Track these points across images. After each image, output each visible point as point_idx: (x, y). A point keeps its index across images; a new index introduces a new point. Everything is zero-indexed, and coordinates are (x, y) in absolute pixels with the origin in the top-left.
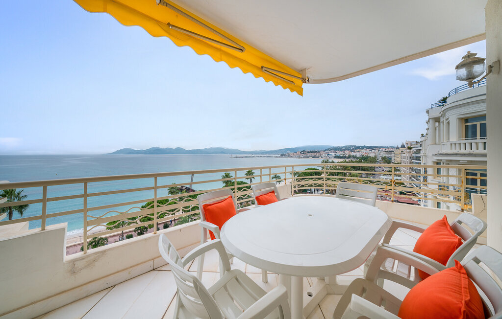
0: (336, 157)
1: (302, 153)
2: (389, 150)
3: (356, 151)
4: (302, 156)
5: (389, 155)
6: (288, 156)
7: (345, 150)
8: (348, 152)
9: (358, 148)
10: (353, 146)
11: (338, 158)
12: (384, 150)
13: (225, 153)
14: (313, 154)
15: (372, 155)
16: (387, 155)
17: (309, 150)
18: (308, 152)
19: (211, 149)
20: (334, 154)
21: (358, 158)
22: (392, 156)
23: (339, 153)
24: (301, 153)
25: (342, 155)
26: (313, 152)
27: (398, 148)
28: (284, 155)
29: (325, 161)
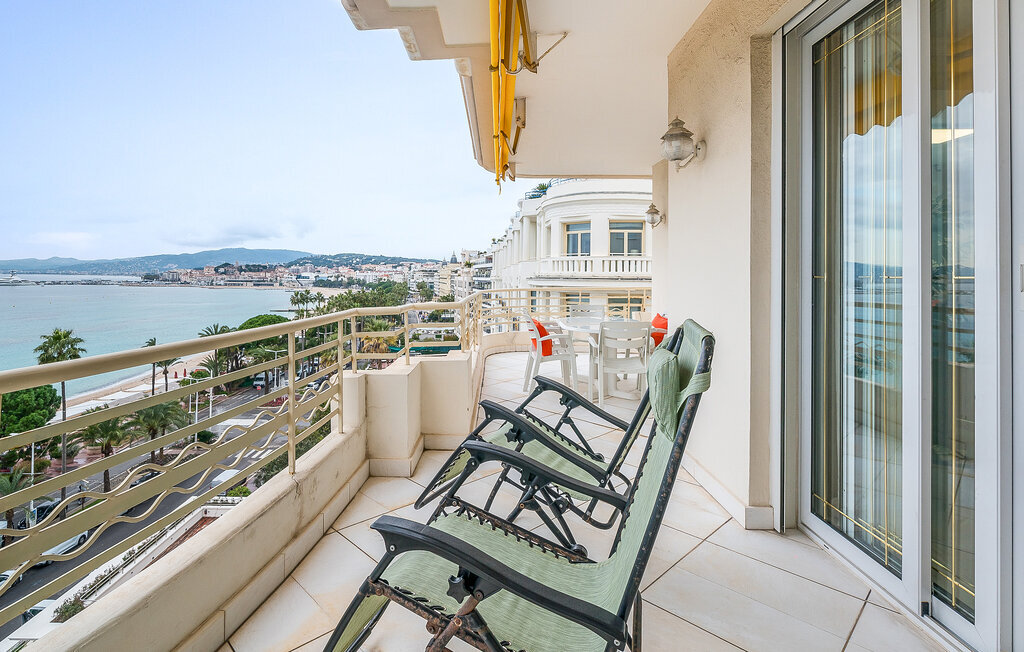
0: (319, 283)
1: (222, 270)
2: (428, 268)
3: (364, 267)
4: (220, 279)
5: (430, 280)
6: (173, 281)
7: (339, 264)
8: (346, 270)
9: (367, 260)
10: (357, 256)
11: (325, 286)
12: (419, 265)
14: (256, 276)
15: (398, 279)
16: (425, 279)
17: (243, 264)
18: (240, 270)
20: (312, 276)
21: (370, 286)
22: (435, 280)
23: (326, 274)
24: (216, 270)
25: (332, 279)
26: (256, 270)
27: (445, 263)
28: (156, 277)
29: (302, 295)
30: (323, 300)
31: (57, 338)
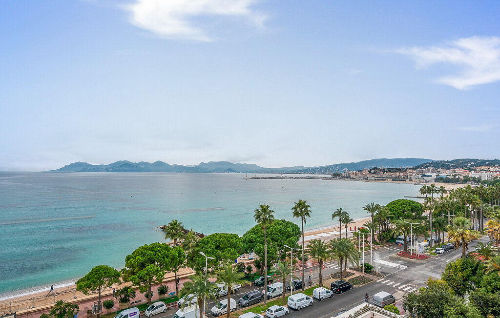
0: (438, 180)
1: (373, 171)
3: (478, 168)
4: (371, 177)
6: (347, 177)
7: (455, 167)
8: (462, 170)
9: (482, 163)
10: (471, 160)
11: (445, 182)
13: (235, 171)
14: (393, 175)
17: (385, 167)
18: (384, 171)
19: (212, 163)
20: (434, 175)
21: (485, 182)
23: (444, 174)
24: (370, 171)
25: (450, 177)
26: (394, 171)
28: (338, 175)
29: (428, 188)
30: (445, 191)
31: (300, 204)
